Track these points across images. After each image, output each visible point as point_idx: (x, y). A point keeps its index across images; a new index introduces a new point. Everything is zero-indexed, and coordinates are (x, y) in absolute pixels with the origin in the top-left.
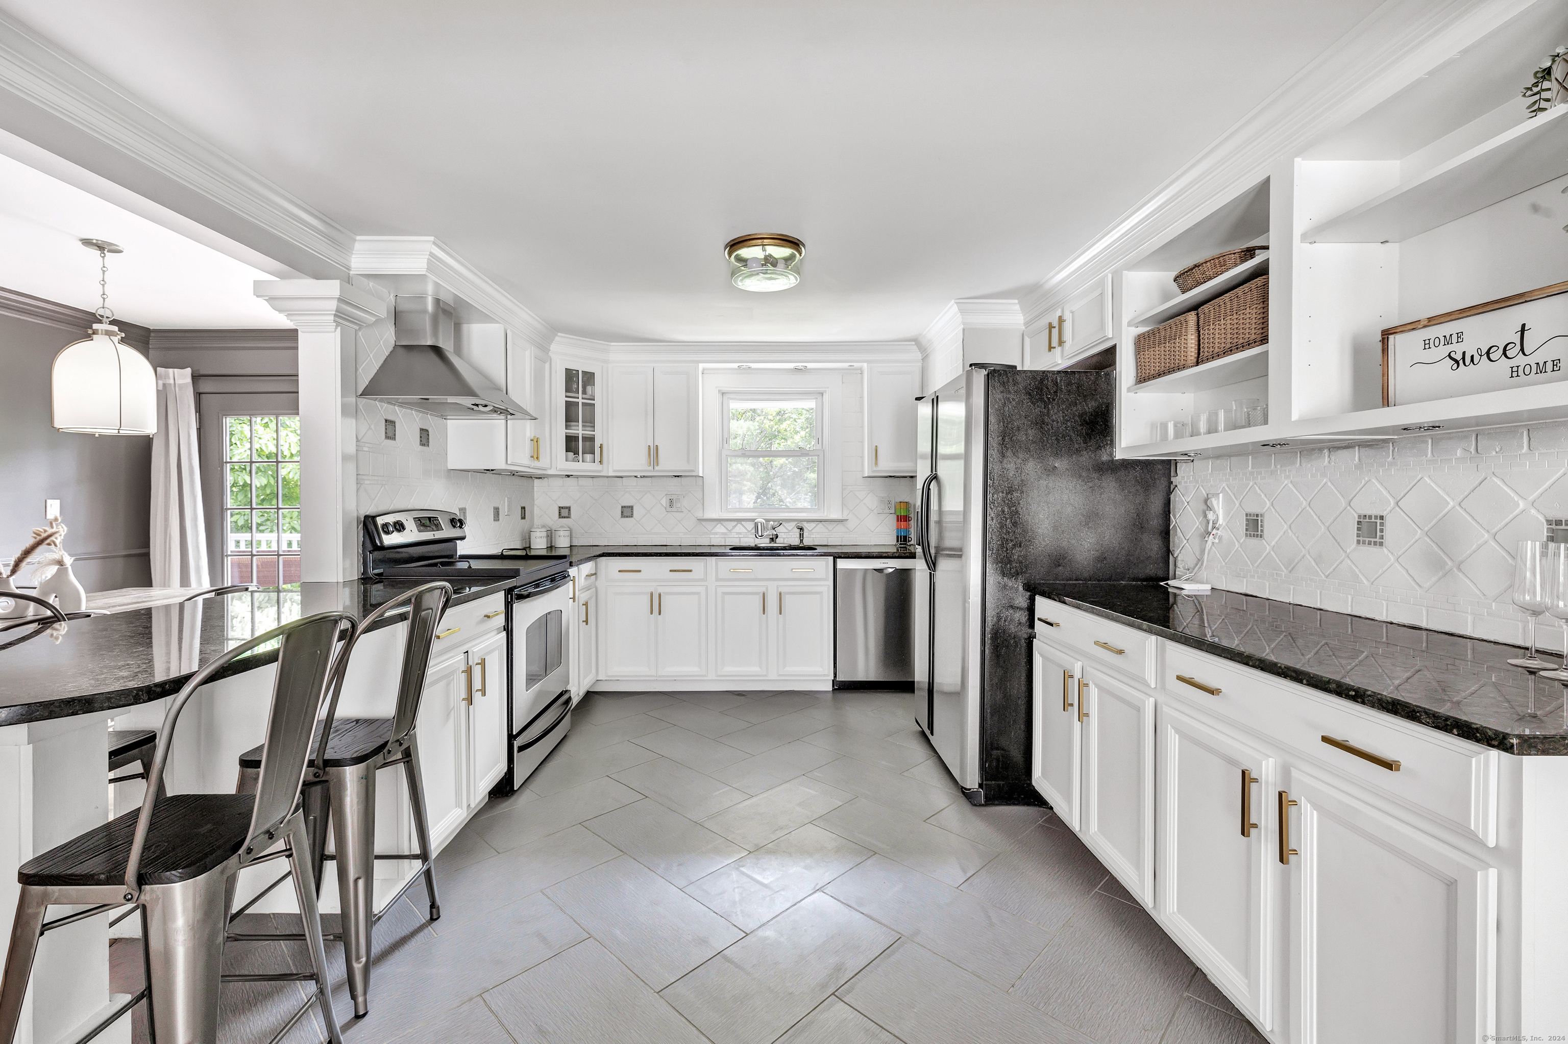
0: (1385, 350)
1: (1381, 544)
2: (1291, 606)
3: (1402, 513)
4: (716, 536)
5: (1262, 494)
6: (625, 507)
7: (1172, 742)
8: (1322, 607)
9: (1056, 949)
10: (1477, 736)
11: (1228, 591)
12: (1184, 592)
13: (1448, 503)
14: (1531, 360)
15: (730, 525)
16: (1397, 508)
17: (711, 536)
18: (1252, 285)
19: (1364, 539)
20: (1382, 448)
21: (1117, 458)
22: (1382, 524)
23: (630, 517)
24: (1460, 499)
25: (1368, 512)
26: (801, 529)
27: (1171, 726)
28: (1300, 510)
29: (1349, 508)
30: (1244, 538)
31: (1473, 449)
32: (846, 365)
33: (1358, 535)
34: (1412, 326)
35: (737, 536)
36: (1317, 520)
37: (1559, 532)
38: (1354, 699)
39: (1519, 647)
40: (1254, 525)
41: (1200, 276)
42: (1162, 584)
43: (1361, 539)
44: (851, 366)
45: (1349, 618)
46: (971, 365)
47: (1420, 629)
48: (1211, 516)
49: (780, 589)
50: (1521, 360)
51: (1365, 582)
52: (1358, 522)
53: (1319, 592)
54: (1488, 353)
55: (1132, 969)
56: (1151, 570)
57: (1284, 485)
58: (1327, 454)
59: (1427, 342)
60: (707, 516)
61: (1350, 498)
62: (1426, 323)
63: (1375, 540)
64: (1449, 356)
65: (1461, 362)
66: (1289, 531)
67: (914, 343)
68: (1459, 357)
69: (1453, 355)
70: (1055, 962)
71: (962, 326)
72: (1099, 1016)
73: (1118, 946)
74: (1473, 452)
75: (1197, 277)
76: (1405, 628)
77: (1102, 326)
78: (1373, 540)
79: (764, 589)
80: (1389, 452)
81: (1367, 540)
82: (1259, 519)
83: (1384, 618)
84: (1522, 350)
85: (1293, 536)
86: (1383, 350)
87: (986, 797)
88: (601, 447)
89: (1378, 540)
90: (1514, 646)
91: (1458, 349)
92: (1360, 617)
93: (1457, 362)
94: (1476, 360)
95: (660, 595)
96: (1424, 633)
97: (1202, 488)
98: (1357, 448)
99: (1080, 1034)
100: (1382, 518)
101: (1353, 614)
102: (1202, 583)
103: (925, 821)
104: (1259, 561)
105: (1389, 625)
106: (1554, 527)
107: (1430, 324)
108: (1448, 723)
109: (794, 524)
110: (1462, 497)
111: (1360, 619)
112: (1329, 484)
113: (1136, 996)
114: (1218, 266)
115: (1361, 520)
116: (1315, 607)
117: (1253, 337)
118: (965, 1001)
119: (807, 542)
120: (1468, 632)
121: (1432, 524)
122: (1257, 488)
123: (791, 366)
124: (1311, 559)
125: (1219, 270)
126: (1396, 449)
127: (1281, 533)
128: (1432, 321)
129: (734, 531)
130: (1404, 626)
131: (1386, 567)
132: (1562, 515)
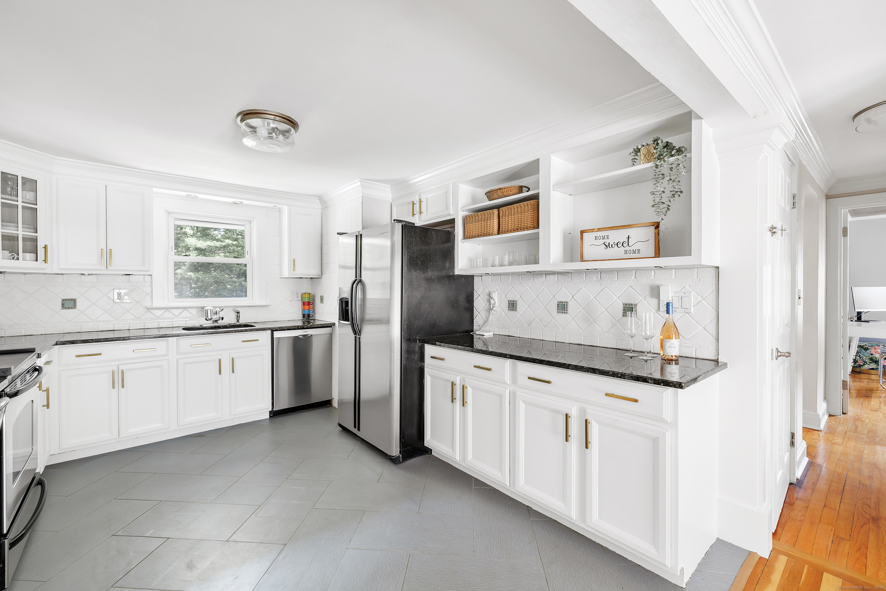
0: (582, 238)
1: (567, 313)
2: (530, 339)
3: (575, 301)
4: (164, 321)
5: (516, 292)
6: (66, 300)
7: (522, 407)
8: (543, 339)
9: (478, 523)
10: (670, 385)
11: (500, 335)
12: (485, 337)
13: (591, 297)
14: (631, 248)
15: (177, 312)
16: (573, 299)
17: (159, 321)
18: (528, 203)
19: (560, 311)
20: (567, 275)
21: (456, 274)
22: (567, 305)
23: (72, 308)
24: (595, 296)
25: (561, 300)
26: (238, 313)
27: (521, 400)
28: (533, 299)
29: (554, 298)
30: (507, 311)
31: (599, 277)
32: (271, 205)
33: (558, 310)
34: (592, 230)
35: (184, 320)
36: (541, 303)
37: (626, 308)
38: (620, 377)
39: (615, 349)
40: (512, 306)
41: (501, 194)
42: (471, 333)
43: (559, 311)
44: (275, 206)
45: (554, 343)
46: (394, 220)
47: (582, 345)
48: (492, 301)
49: (232, 356)
50: (628, 248)
51: (561, 328)
52: (557, 304)
53: (541, 333)
54: (617, 244)
55: (508, 518)
56: (465, 327)
57: (526, 288)
58: (544, 276)
59: (596, 237)
60: (155, 305)
61: (554, 295)
62: (597, 230)
63: (564, 311)
64: (604, 243)
65: (608, 246)
66: (528, 308)
67: (318, 198)
68: (607, 244)
69: (605, 243)
70: (481, 530)
71: (362, 195)
72: (512, 546)
73: (497, 510)
74: (599, 279)
75: (499, 194)
76: (576, 345)
77: (447, 208)
78: (563, 311)
79: (219, 357)
80: (570, 277)
81: (561, 311)
82: (515, 303)
83: (568, 342)
84: (628, 244)
85: (530, 310)
86: (581, 238)
87: (402, 458)
88: (45, 247)
89: (565, 311)
90: (613, 348)
91: (607, 241)
92: (559, 342)
93: (607, 246)
94: (613, 246)
95: (123, 372)
96: (583, 346)
97: (486, 289)
98: (557, 274)
99: (512, 559)
100: (567, 302)
101: (556, 341)
102: (489, 332)
103: (378, 482)
104: (515, 321)
105: (570, 344)
106: (625, 306)
107: (598, 231)
108: (659, 381)
109: (232, 308)
110: (596, 295)
111: (559, 343)
112: (545, 288)
113: (518, 530)
114: (509, 191)
115: (559, 303)
116: (540, 339)
117: (529, 225)
118: (461, 571)
119: (242, 321)
120: (598, 345)
121: (585, 305)
122: (514, 290)
123: (232, 200)
124: (538, 320)
125: (510, 193)
126: (572, 276)
127: (525, 309)
128: (599, 230)
129: (180, 316)
130: (576, 344)
131: (569, 322)
132: (628, 302)
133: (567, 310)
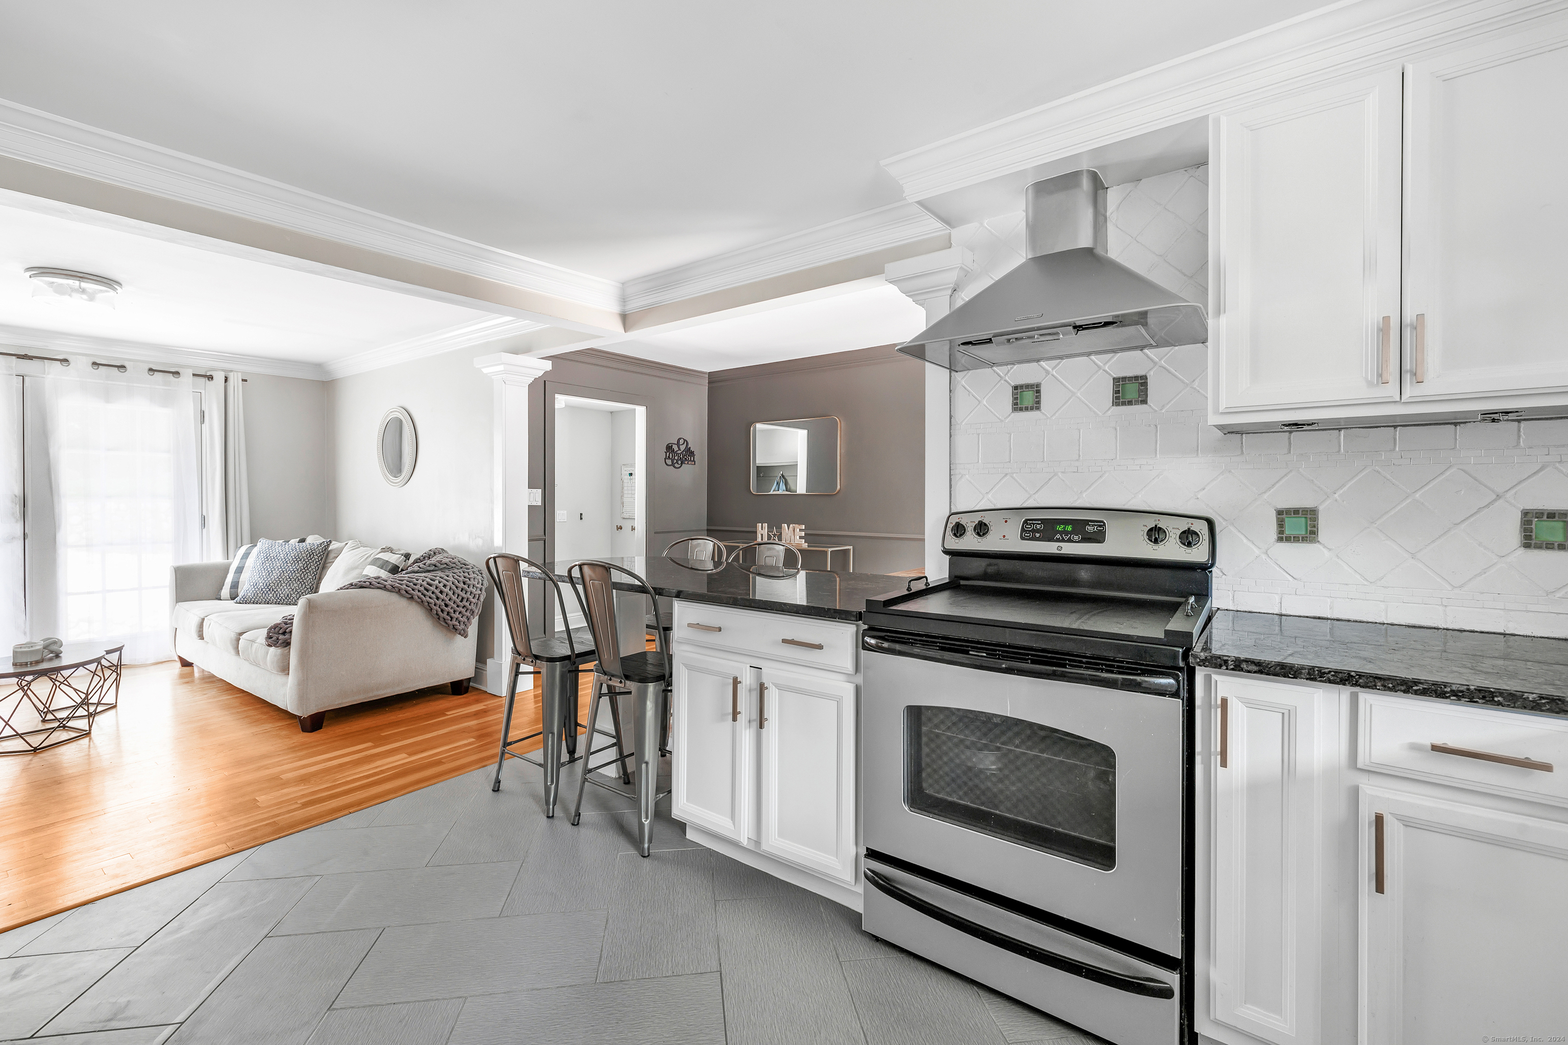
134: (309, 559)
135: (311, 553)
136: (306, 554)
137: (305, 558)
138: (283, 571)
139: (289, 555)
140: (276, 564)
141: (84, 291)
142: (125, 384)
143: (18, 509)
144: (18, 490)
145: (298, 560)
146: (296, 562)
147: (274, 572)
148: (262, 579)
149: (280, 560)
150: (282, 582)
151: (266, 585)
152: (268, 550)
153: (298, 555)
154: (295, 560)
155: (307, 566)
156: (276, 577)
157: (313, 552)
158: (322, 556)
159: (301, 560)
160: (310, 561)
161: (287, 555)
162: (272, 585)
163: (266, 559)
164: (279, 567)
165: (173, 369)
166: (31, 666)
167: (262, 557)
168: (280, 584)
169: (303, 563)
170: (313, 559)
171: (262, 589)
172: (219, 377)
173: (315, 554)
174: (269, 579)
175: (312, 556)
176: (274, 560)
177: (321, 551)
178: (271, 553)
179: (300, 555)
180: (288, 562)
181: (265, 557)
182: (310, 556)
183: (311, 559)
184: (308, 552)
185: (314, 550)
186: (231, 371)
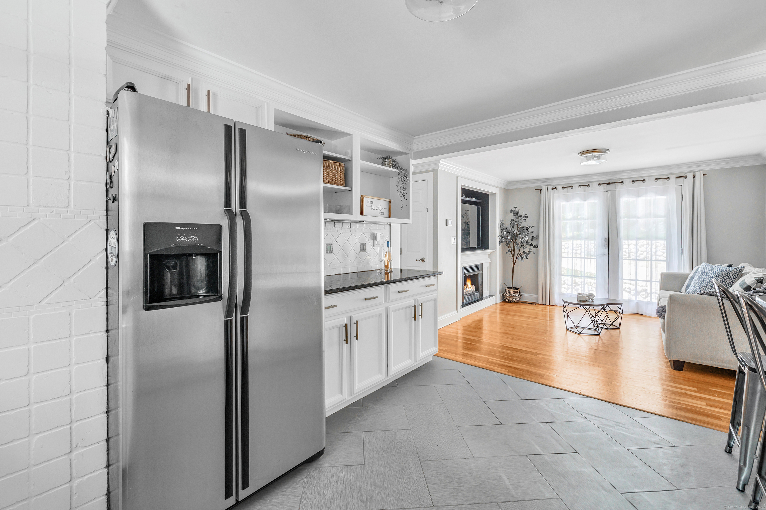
1: (332, 252)
13: (346, 240)
16: (336, 242)
18: (340, 164)
22: (332, 246)
25: (329, 243)
29: (324, 241)
31: (350, 227)
37: (361, 247)
43: (327, 251)
50: (380, 211)
51: (329, 265)
54: (376, 208)
59: (368, 201)
61: (325, 239)
69: (372, 206)
78: (330, 251)
83: (333, 274)
84: (380, 209)
93: (372, 208)
96: (342, 275)
100: (332, 244)
105: (334, 276)
106: (360, 245)
110: (348, 238)
115: (327, 245)
117: (341, 182)
120: (350, 272)
121: (343, 246)
126: (335, 224)
131: (333, 259)
132: (362, 242)
133: (332, 250)
134: (727, 276)
135: (728, 273)
136: (725, 273)
137: (724, 276)
138: (710, 282)
139: (715, 273)
140: (707, 277)
141: (595, 156)
142: (645, 187)
143: (606, 243)
144: (606, 236)
145: (720, 276)
146: (718, 277)
147: (704, 281)
148: (698, 284)
149: (709, 275)
150: (708, 288)
151: (699, 288)
152: (704, 269)
153: (720, 274)
154: (717, 276)
155: (724, 281)
156: (705, 284)
157: (730, 272)
158: (737, 276)
159: (721, 277)
160: (727, 278)
161: (714, 273)
162: (702, 288)
163: (702, 274)
164: (708, 279)
165: (667, 176)
166: (582, 302)
167: (700, 272)
168: (707, 289)
169: (722, 279)
170: (729, 277)
171: (697, 290)
172: (690, 176)
173: (731, 274)
174: (701, 285)
175: (729, 275)
176: (706, 275)
177: (735, 272)
178: (705, 271)
179: (721, 274)
180: (713, 277)
181: (702, 273)
182: (727, 275)
183: (728, 277)
184: (726, 273)
185: (731, 272)
186: (696, 172)
